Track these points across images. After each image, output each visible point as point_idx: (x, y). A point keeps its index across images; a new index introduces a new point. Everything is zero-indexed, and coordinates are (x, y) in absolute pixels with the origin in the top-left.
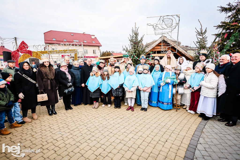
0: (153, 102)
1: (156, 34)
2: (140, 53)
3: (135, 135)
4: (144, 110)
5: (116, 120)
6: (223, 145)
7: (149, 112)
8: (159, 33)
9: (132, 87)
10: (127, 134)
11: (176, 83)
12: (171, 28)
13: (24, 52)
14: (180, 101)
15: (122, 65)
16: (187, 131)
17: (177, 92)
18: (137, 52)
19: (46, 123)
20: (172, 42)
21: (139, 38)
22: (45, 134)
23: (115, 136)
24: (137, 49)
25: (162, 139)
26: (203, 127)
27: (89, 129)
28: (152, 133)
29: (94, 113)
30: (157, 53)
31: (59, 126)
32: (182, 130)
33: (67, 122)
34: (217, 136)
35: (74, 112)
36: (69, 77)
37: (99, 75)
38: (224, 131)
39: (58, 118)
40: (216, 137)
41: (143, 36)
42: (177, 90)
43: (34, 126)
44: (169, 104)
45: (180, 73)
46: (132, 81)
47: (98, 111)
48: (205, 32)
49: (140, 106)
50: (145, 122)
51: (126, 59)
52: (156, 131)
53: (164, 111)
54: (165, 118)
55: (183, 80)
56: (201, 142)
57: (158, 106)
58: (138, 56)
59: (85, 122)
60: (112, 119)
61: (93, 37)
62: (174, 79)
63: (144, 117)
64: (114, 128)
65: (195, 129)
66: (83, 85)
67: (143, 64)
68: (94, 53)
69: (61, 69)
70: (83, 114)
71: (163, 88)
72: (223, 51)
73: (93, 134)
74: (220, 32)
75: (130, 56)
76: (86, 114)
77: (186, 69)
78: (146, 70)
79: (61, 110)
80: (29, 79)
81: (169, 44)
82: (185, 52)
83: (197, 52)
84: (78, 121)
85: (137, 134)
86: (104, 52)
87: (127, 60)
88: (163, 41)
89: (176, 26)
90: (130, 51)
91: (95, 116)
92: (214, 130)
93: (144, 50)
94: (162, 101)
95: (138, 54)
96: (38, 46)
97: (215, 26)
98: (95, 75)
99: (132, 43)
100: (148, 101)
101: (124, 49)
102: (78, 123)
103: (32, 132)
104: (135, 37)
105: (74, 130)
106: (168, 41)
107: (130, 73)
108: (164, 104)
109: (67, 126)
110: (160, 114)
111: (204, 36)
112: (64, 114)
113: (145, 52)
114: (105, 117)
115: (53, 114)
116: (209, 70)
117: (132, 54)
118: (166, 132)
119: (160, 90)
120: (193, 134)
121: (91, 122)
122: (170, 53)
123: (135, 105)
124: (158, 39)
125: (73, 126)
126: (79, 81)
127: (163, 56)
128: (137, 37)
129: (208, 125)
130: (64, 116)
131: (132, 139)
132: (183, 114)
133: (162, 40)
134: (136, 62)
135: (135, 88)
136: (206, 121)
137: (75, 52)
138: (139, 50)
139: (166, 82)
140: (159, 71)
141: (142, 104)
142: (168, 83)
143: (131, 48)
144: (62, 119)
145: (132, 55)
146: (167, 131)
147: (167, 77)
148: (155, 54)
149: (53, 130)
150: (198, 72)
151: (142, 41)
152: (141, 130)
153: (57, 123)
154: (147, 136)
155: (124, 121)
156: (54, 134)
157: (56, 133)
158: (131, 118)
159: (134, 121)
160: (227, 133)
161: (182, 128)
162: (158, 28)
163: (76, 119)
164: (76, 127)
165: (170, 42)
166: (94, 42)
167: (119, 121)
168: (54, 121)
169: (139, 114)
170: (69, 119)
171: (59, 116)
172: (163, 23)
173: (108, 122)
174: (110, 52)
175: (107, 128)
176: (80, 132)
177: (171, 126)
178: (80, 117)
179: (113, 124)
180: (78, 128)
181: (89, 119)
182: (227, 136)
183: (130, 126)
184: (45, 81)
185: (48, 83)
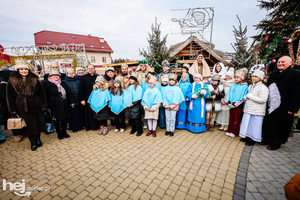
0: (180, 123)
1: (183, 34)
2: (163, 58)
3: (159, 173)
5: (131, 151)
6: (280, 182)
7: (177, 137)
8: (187, 32)
9: (154, 104)
10: (148, 173)
12: (203, 25)
16: (229, 163)
17: (213, 108)
18: (159, 56)
20: (204, 45)
21: (161, 39)
23: (130, 177)
24: (158, 53)
25: (197, 177)
26: (249, 156)
27: (91, 167)
28: (183, 170)
29: (101, 142)
30: (184, 60)
31: (46, 166)
32: (222, 161)
33: (58, 158)
34: (269, 167)
35: (72, 141)
36: (62, 91)
37: (106, 88)
38: (276, 160)
39: (46, 152)
40: (268, 170)
41: (167, 36)
42: (213, 106)
43: (6, 168)
44: (202, 125)
46: (154, 95)
47: (106, 139)
48: (244, 31)
49: (164, 129)
50: (173, 152)
51: (143, 67)
52: (188, 165)
53: (195, 134)
54: (199, 145)
55: (222, 93)
56: (251, 179)
57: (187, 128)
59: (86, 157)
60: (126, 150)
61: (102, 41)
63: (171, 144)
64: (128, 164)
65: (239, 159)
66: (83, 102)
67: (167, 72)
68: (103, 61)
69: (50, 79)
70: (84, 143)
72: (264, 56)
73: (97, 175)
74: (259, 34)
75: (150, 62)
76: (89, 144)
78: (173, 80)
79: (53, 140)
81: (200, 46)
82: (220, 58)
83: (234, 58)
84: (76, 156)
85: (162, 172)
86: (117, 60)
88: (193, 43)
89: (209, 22)
90: (150, 55)
91: (102, 147)
92: (264, 159)
93: (168, 55)
94: (193, 122)
95: (159, 59)
96: (18, 49)
97: (255, 26)
98: (100, 88)
99: (152, 45)
100: (175, 123)
101: (141, 53)
102: (76, 158)
104: (155, 37)
105: (68, 171)
106: (199, 42)
107: (150, 85)
108: (194, 126)
109: (58, 164)
110: (191, 139)
111: (243, 37)
112: (56, 145)
113: (169, 57)
114: (116, 148)
116: (257, 78)
117: (152, 59)
118: (202, 166)
120: (237, 167)
121: (95, 156)
122: (201, 57)
123: (158, 128)
124: (186, 40)
125: (67, 163)
127: (192, 62)
128: (158, 37)
129: (255, 152)
130: (55, 148)
131: (155, 181)
132: (220, 137)
133: (191, 41)
134: (158, 71)
135: (158, 106)
136: (251, 147)
137: (74, 57)
138: (161, 55)
140: (187, 81)
141: (167, 127)
143: (150, 52)
144: (52, 153)
145: (152, 61)
146: (203, 164)
148: (182, 61)
149: (35, 172)
150: (240, 82)
151: (165, 43)
152: (168, 165)
153: (43, 161)
154: (176, 174)
155: (143, 152)
156: (36, 180)
157: (39, 177)
158: (153, 147)
159: (157, 152)
160: (280, 162)
161: (222, 159)
162: (186, 25)
163: (73, 153)
164: (72, 165)
165: (201, 44)
166: (103, 47)
167: (137, 152)
168: (39, 157)
169: (163, 140)
170: (63, 153)
171: (48, 148)
172: (192, 18)
173: (120, 155)
174: (125, 59)
175: (118, 164)
176: (77, 173)
177: (207, 156)
178: (79, 149)
179: (128, 158)
180: (75, 166)
181: (93, 152)
182: (281, 167)
183: (152, 159)
184: (19, 98)
185: (23, 102)
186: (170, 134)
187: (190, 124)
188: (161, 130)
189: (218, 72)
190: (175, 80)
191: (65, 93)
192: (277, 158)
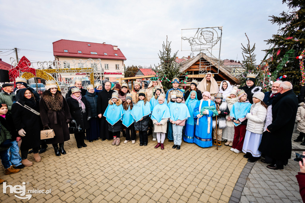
0: (188, 137)
1: (193, 51)
2: (173, 73)
3: (164, 183)
4: (176, 148)
5: (140, 162)
6: (273, 197)
7: (184, 150)
8: (196, 49)
9: (162, 119)
10: (154, 182)
11: (216, 114)
12: (211, 43)
13: (25, 70)
14: (221, 136)
15: (149, 89)
16: (228, 178)
17: (218, 125)
18: (169, 72)
19: (51, 167)
20: (213, 61)
21: (172, 56)
22: (49, 183)
23: (138, 185)
25: (197, 189)
26: (248, 172)
27: (106, 175)
28: (186, 181)
29: (114, 152)
30: (194, 74)
31: (68, 171)
32: (223, 176)
33: (78, 165)
34: (266, 184)
35: (88, 150)
36: (82, 106)
37: (120, 104)
38: (274, 178)
39: (67, 159)
40: (264, 187)
41: (177, 53)
42: (217, 123)
43: (36, 171)
44: (208, 140)
45: (221, 101)
46: (162, 111)
47: (118, 149)
48: (253, 49)
49: (172, 142)
50: (178, 165)
51: (155, 83)
52: (190, 177)
53: (201, 149)
54: (203, 159)
55: (225, 111)
56: (246, 194)
57: (194, 142)
58: (171, 78)
59: (102, 165)
60: (136, 161)
61: (115, 49)
62: (213, 109)
63: (177, 157)
64: (137, 174)
65: (239, 174)
66: (100, 115)
67: (176, 88)
68: (116, 68)
69: (72, 96)
70: (99, 153)
71: (200, 120)
72: (275, 72)
73: (111, 182)
74: (272, 47)
75: (160, 78)
76: (104, 153)
77: (230, 96)
78: (180, 98)
79: (72, 148)
80: (32, 110)
81: (208, 62)
82: (228, 73)
84: (93, 164)
85: (167, 183)
86: (130, 67)
87: (157, 83)
88: (202, 59)
89: (217, 40)
90: (160, 71)
91: (115, 157)
92: (262, 176)
93: (178, 70)
94: (200, 136)
95: (169, 75)
96: (43, 63)
97: (266, 41)
99: (163, 61)
102: (93, 166)
103: (32, 180)
104: (166, 54)
105: (86, 177)
106: (208, 59)
107: (160, 102)
108: (201, 140)
109: (78, 171)
110: (196, 153)
111: (251, 54)
112: (75, 154)
113: (179, 73)
114: (127, 158)
115: (61, 154)
117: (162, 75)
118: (203, 179)
119: (196, 123)
120: (235, 182)
121: (109, 165)
122: (210, 75)
123: (166, 141)
125: (85, 170)
126: (95, 110)
127: (202, 77)
128: (169, 54)
129: (255, 169)
130: (75, 156)
131: (160, 190)
132: (224, 153)
133: (200, 58)
134: (167, 86)
135: (166, 120)
136: (253, 163)
137: (91, 71)
138: (171, 70)
139: (203, 113)
140: (196, 98)
142: (206, 114)
143: (161, 68)
144: (72, 160)
145: (162, 77)
146: (204, 177)
147: (205, 107)
148: (192, 75)
149: (60, 177)
152: (172, 177)
153: (66, 167)
154: (179, 185)
155: (151, 163)
156: (62, 183)
157: (64, 181)
158: (160, 159)
159: (164, 164)
160: (278, 180)
161: (223, 173)
162: (196, 43)
163: (90, 161)
164: (89, 172)
165: (210, 60)
166: (117, 55)
167: (145, 163)
168: (62, 164)
169: (170, 153)
170: (82, 161)
171: (69, 156)
172: (201, 37)
173: (130, 165)
174: (137, 66)
175: (129, 173)
176: (94, 179)
177: (209, 170)
178: (95, 158)
179: (137, 168)
180: (92, 173)
181: (107, 161)
182: (278, 184)
183: (158, 170)
184: (50, 113)
185: (53, 115)
186: (177, 147)
187: (197, 139)
188: (169, 142)
189: (224, 90)
190: (182, 98)
191: (85, 108)
192: (276, 176)
